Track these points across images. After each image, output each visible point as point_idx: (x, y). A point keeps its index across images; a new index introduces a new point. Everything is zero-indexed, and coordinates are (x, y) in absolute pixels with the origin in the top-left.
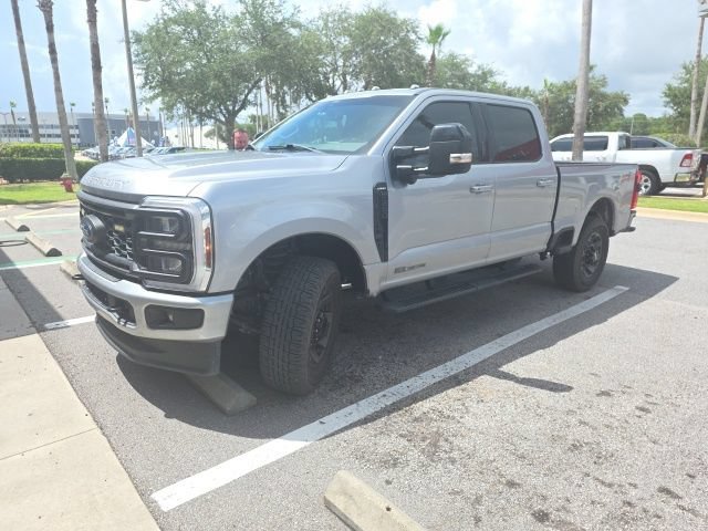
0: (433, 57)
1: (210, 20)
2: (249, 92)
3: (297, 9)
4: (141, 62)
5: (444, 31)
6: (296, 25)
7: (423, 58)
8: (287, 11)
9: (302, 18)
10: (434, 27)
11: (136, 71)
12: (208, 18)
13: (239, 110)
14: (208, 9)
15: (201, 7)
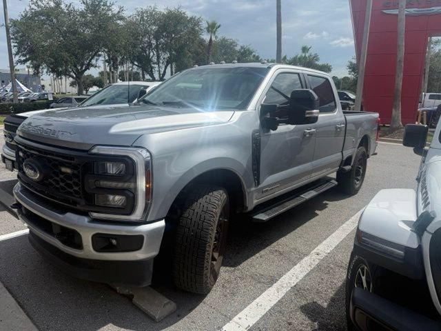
0: (211, 40)
1: (65, 13)
2: (92, 58)
3: (121, 9)
4: (16, 38)
5: (217, 25)
6: (122, 18)
7: (205, 41)
8: (115, 9)
9: (126, 14)
10: (210, 22)
11: (13, 44)
12: (62, 12)
13: (85, 70)
14: (63, 6)
15: (58, 5)
